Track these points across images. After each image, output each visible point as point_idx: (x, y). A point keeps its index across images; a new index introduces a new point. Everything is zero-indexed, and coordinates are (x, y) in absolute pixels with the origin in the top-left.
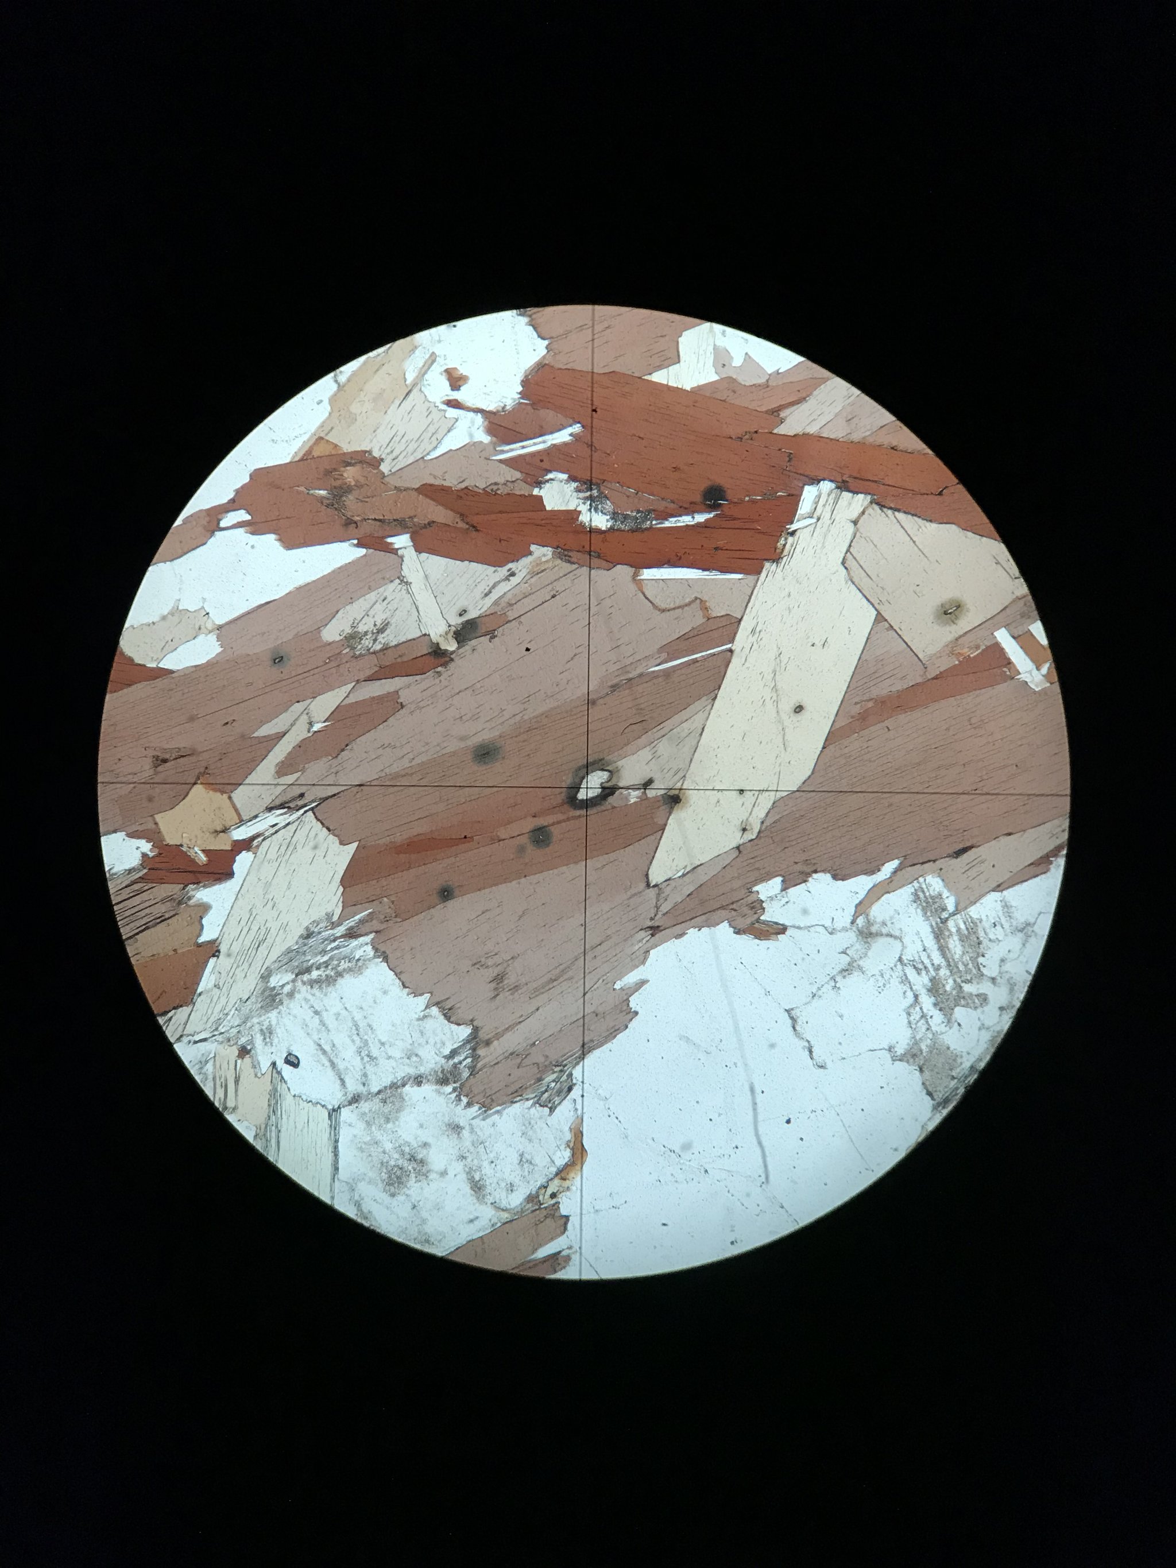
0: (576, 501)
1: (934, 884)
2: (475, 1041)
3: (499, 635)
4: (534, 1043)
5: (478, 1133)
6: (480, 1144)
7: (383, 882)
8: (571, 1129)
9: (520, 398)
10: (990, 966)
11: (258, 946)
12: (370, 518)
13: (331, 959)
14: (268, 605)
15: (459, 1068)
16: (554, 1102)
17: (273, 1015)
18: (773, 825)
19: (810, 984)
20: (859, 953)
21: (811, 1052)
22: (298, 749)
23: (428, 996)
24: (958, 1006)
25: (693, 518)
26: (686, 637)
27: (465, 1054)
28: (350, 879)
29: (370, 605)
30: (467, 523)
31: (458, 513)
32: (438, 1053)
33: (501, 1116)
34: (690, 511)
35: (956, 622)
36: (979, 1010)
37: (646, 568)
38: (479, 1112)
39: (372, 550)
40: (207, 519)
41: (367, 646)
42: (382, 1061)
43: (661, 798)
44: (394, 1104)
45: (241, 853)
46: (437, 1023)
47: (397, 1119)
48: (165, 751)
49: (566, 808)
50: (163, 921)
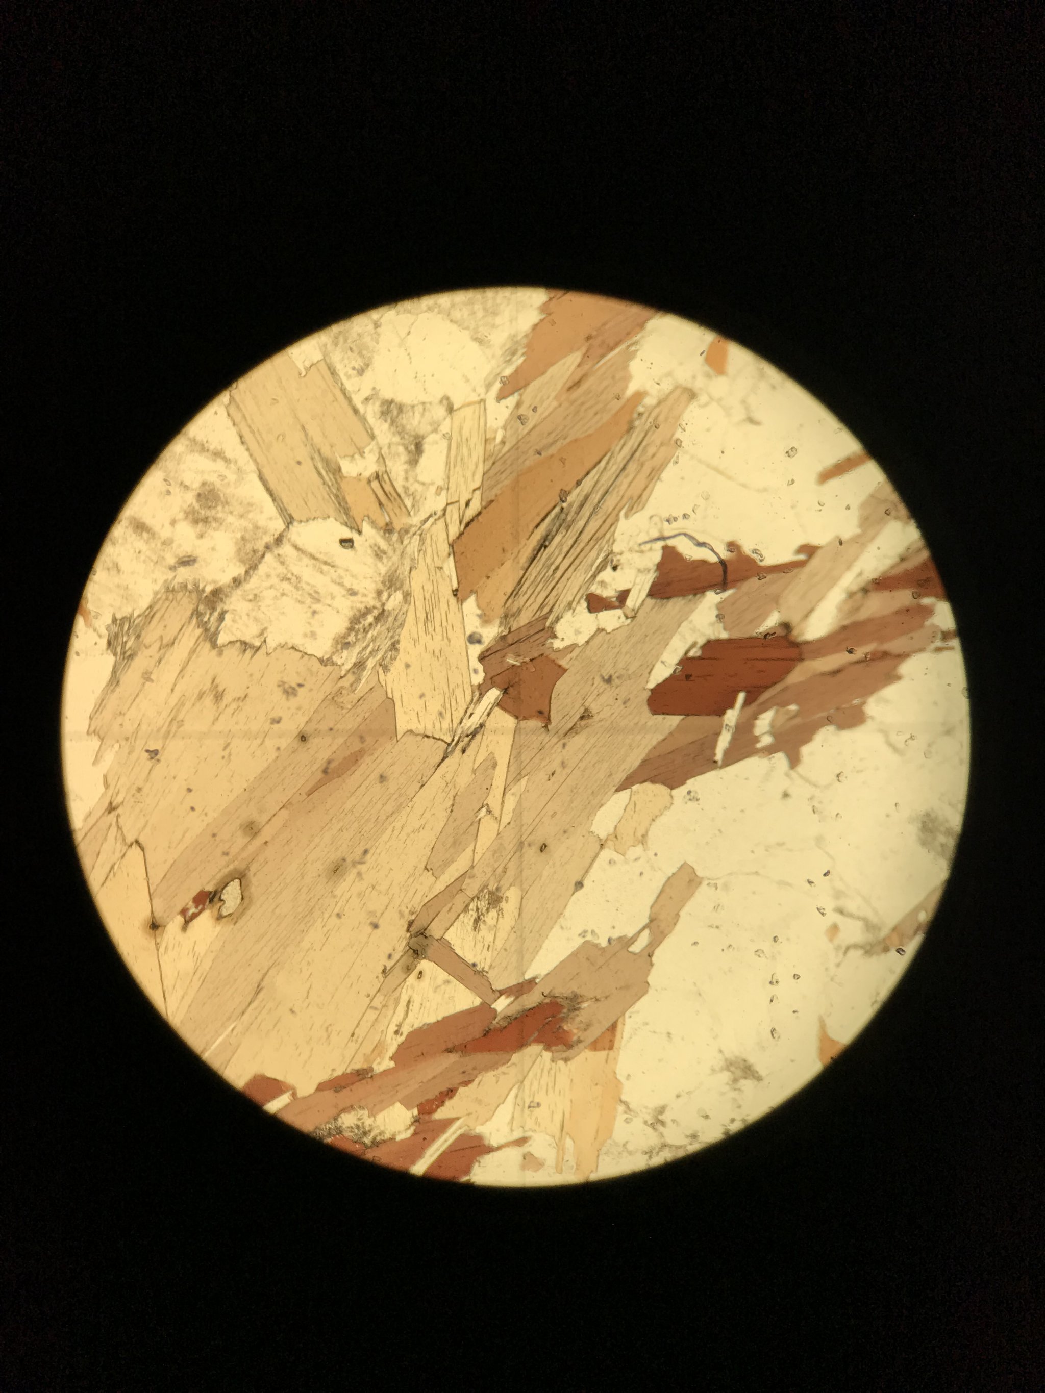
0: (378, 1123)
2: (210, 636)
3: (380, 976)
4: (160, 662)
5: (164, 568)
6: (157, 561)
7: (359, 719)
8: (91, 612)
11: (427, 617)
13: (364, 638)
15: (209, 608)
16: (116, 626)
17: (383, 569)
22: (488, 786)
23: (270, 650)
27: (211, 623)
28: (387, 708)
29: (497, 935)
32: (234, 612)
33: (153, 591)
37: (288, 1104)
38: (173, 584)
39: (521, 981)
40: (661, 929)
41: (480, 901)
42: (274, 580)
43: (167, 920)
44: (246, 553)
45: (484, 680)
46: (249, 633)
47: (236, 543)
48: (587, 726)
49: (243, 866)
50: (511, 594)
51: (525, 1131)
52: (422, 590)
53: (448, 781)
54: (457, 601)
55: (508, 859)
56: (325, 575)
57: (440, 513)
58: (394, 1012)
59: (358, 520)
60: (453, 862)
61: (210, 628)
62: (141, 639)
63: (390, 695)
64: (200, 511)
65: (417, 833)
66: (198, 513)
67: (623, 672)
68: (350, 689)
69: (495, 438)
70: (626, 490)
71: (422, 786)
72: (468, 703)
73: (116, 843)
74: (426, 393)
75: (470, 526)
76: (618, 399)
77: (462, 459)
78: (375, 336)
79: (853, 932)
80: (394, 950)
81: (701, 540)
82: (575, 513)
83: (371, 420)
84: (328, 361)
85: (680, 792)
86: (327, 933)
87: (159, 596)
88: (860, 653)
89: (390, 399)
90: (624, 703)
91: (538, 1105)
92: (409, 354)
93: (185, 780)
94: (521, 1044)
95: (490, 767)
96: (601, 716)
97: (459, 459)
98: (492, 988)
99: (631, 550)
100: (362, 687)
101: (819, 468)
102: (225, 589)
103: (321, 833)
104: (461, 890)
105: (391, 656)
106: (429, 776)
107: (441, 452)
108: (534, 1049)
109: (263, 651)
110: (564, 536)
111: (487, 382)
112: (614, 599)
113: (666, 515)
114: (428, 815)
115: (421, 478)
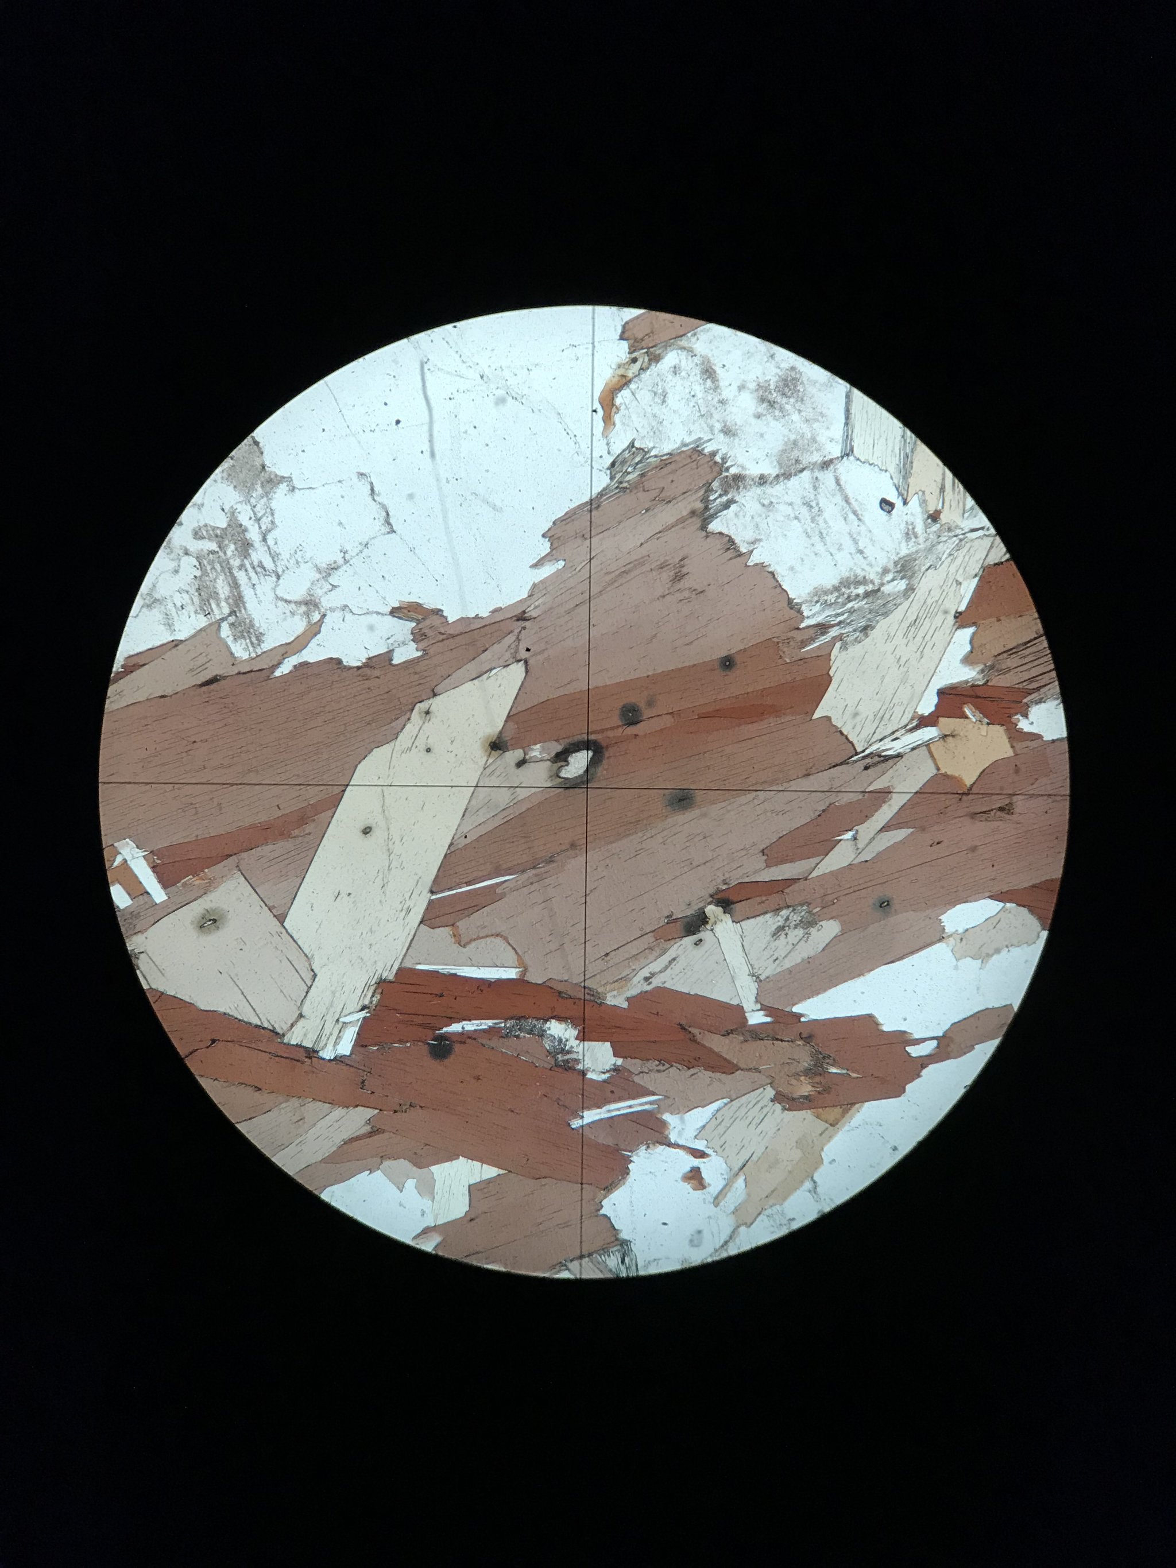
0: (580, 1049)
1: (240, 650)
2: (704, 516)
3: (663, 919)
4: (647, 511)
5: (706, 425)
6: (704, 415)
7: (789, 678)
8: (614, 424)
9: (631, 1156)
10: (189, 567)
11: (916, 621)
12: (786, 1043)
13: (844, 604)
14: (892, 959)
15: (722, 490)
16: (629, 452)
17: (904, 551)
18: (399, 716)
19: (369, 557)
20: (319, 586)
21: (372, 490)
22: (868, 815)
23: (750, 563)
24: (223, 529)
25: (463, 1028)
26: (476, 908)
27: (715, 504)
28: (820, 684)
29: (790, 955)
30: (690, 1032)
31: (699, 1043)
32: (742, 507)
33: (682, 441)
34: (465, 1037)
35: (205, 912)
36: (202, 524)
37: (513, 979)
38: (705, 445)
39: (787, 1010)
40: (949, 1049)
41: (795, 913)
42: (798, 501)
43: (510, 747)
44: (788, 457)
45: (930, 714)
46: (742, 535)
47: (786, 444)
48: (1001, 819)
49: (604, 742)
50: (1010, 649)
51: (708, 1147)
52: (927, 593)
53: (834, 787)
54: (954, 625)
55: (845, 894)
56: (846, 523)
58: (655, 960)
59: (911, 491)
60: (791, 862)
61: (711, 508)
62: (644, 479)
63: (831, 673)
64: (773, 391)
65: (774, 814)
66: (770, 392)
68: (799, 644)
71: (808, 775)
72: (900, 726)
73: (507, 651)
80: (689, 905)
87: (684, 450)
95: (881, 798)
96: (1021, 818)
100: (811, 649)
102: (748, 480)
103: (689, 759)
104: (782, 892)
105: (858, 636)
106: (819, 771)
108: (762, 1079)
109: (742, 560)
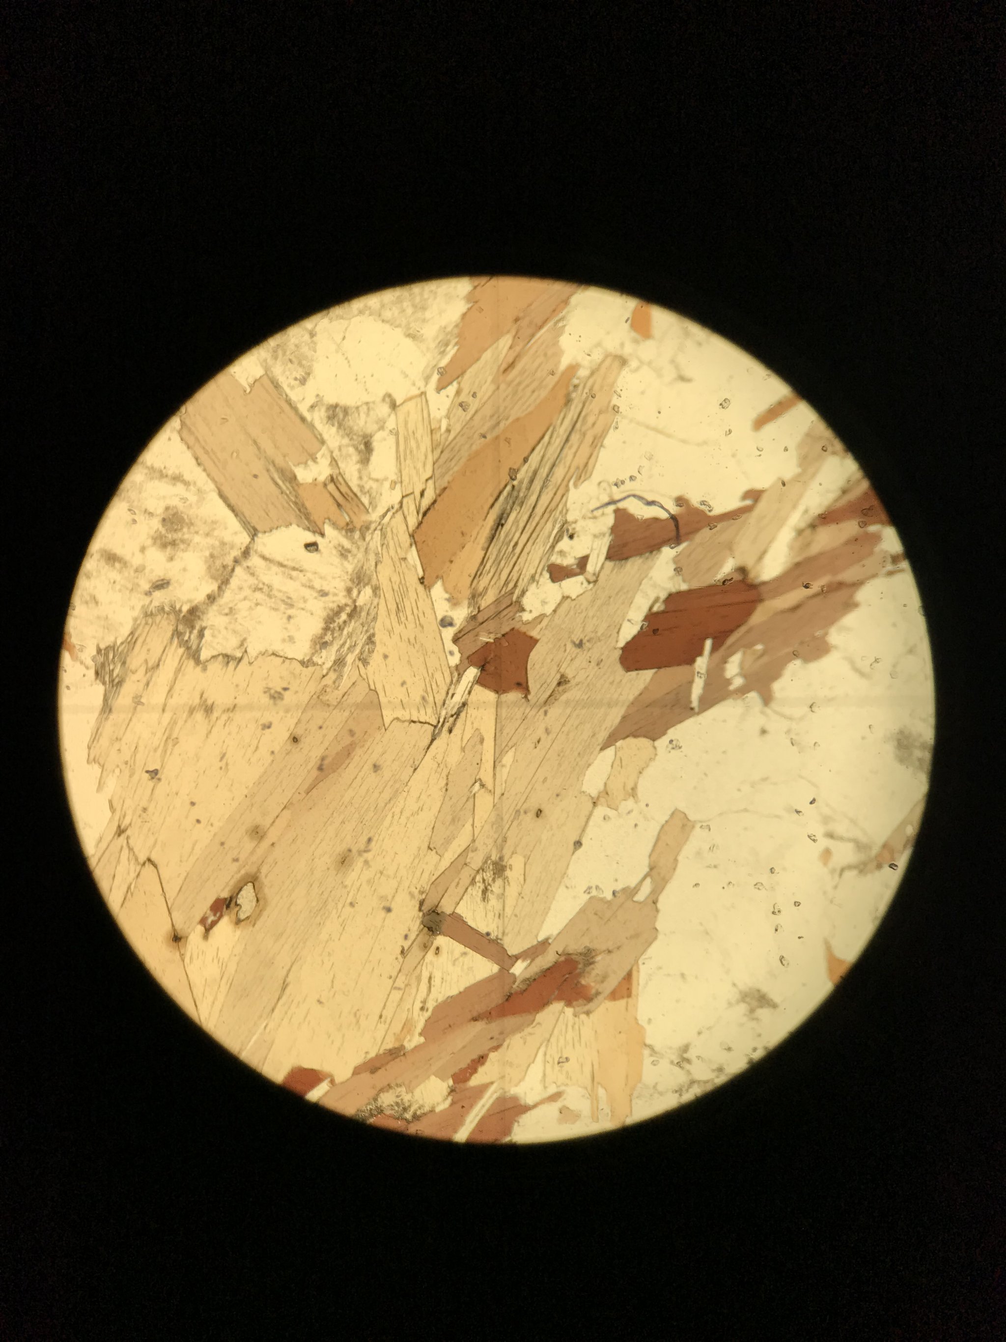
0: (416, 1098)
2: (193, 653)
3: (399, 957)
4: (148, 684)
5: (139, 594)
6: (132, 588)
7: (347, 714)
8: (75, 646)
11: (398, 607)
12: (552, 967)
13: (341, 635)
15: (189, 628)
17: (350, 567)
22: (477, 762)
23: (252, 660)
27: (192, 641)
28: (372, 699)
29: (505, 904)
32: (213, 627)
33: (132, 618)
37: (328, 1091)
38: (150, 608)
39: (535, 942)
40: (662, 875)
41: (485, 872)
42: (247, 592)
43: (188, 931)
44: (216, 570)
45: (461, 660)
46: (230, 645)
47: (206, 562)
48: (564, 691)
49: (253, 870)
50: (476, 575)
51: (558, 1087)
52: (390, 583)
53: (440, 762)
54: (425, 589)
55: (507, 828)
56: (295, 581)
57: (397, 506)
58: (418, 990)
59: (319, 523)
60: (454, 839)
61: (191, 646)
62: (127, 665)
63: (372, 687)
64: (167, 535)
65: (416, 816)
66: (165, 537)
67: (593, 635)
68: (333, 686)
69: (440, 428)
70: (572, 460)
71: (415, 769)
72: (448, 685)
73: (129, 864)
74: (368, 393)
75: (427, 515)
76: (553, 375)
77: (411, 452)
78: (312, 345)
79: (845, 854)
80: (409, 930)
81: (650, 499)
82: (526, 489)
83: (320, 426)
84: (270, 375)
85: (662, 743)
86: (343, 923)
87: (138, 622)
88: (816, 587)
89: (334, 404)
90: (598, 664)
91: (567, 1059)
92: (346, 358)
93: (188, 795)
94: (543, 1004)
95: (477, 743)
96: (577, 679)
97: (408, 452)
98: (508, 954)
99: (584, 518)
100: (345, 683)
101: (753, 415)
102: (201, 607)
103: (324, 828)
104: (466, 864)
105: (369, 649)
106: (420, 760)
107: (390, 448)
108: (556, 1007)
109: (245, 661)
110: (519, 512)
111: (425, 375)
112: (575, 567)
113: (613, 480)
114: (423, 797)
115: (374, 475)
